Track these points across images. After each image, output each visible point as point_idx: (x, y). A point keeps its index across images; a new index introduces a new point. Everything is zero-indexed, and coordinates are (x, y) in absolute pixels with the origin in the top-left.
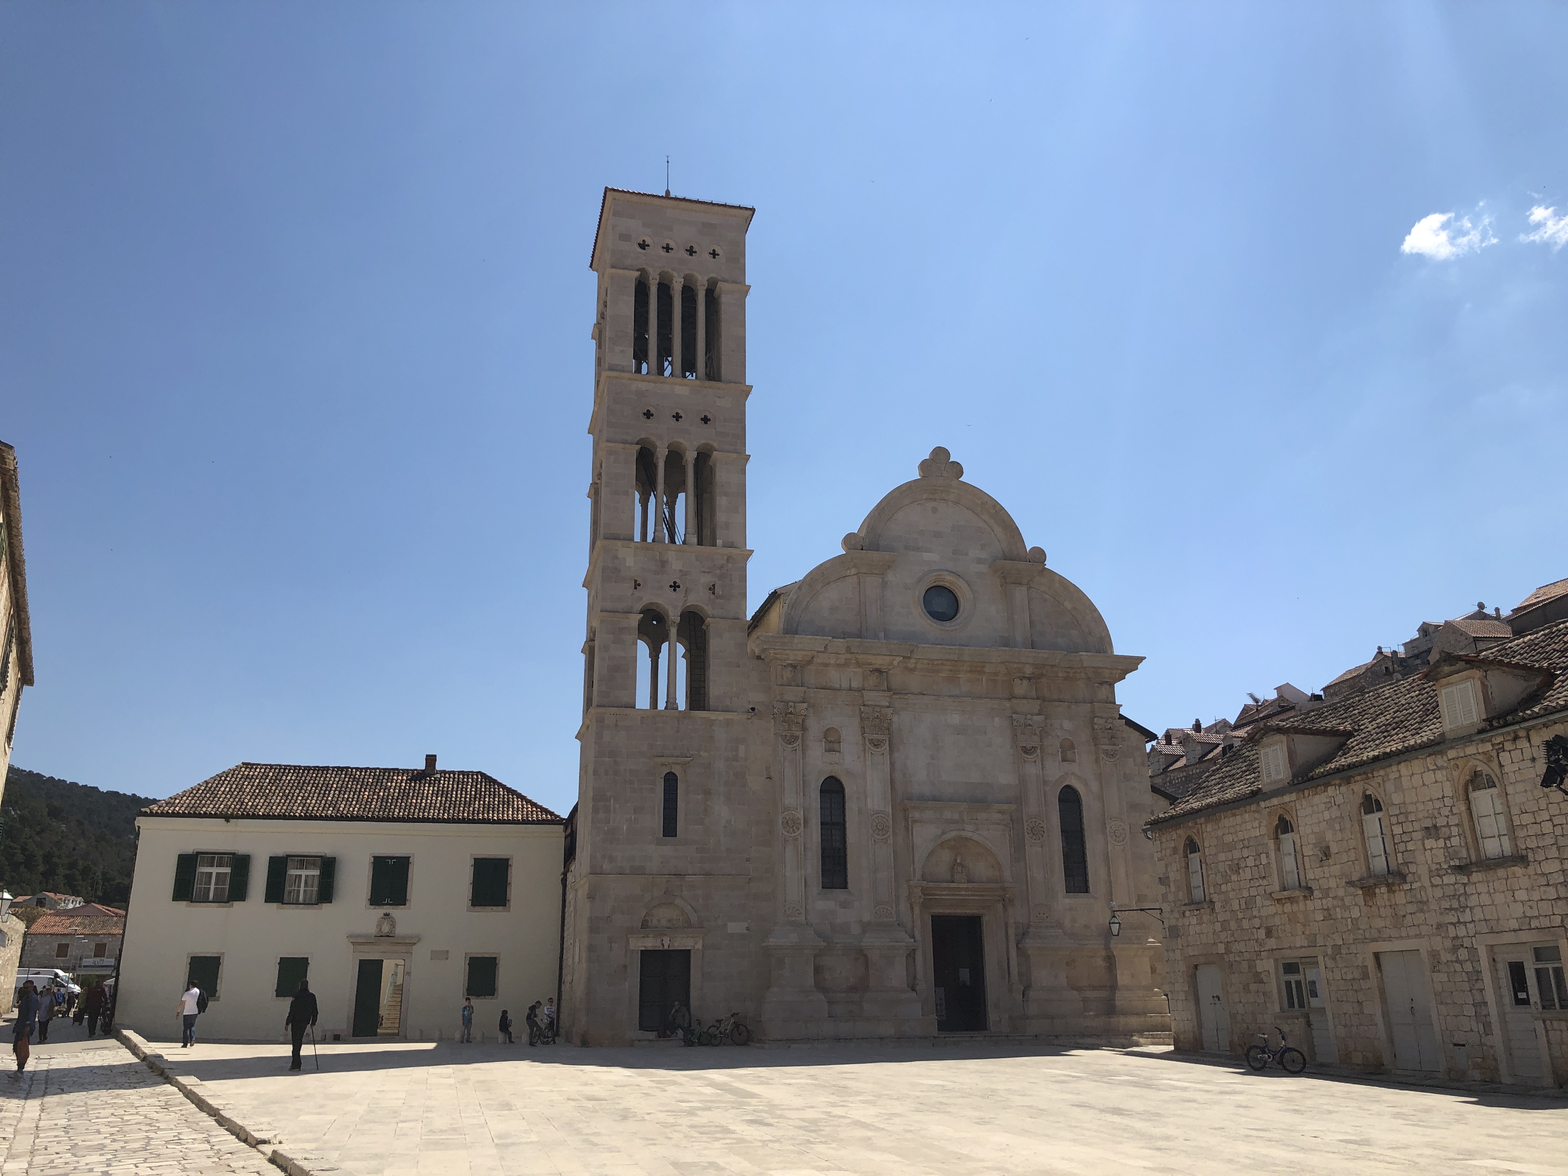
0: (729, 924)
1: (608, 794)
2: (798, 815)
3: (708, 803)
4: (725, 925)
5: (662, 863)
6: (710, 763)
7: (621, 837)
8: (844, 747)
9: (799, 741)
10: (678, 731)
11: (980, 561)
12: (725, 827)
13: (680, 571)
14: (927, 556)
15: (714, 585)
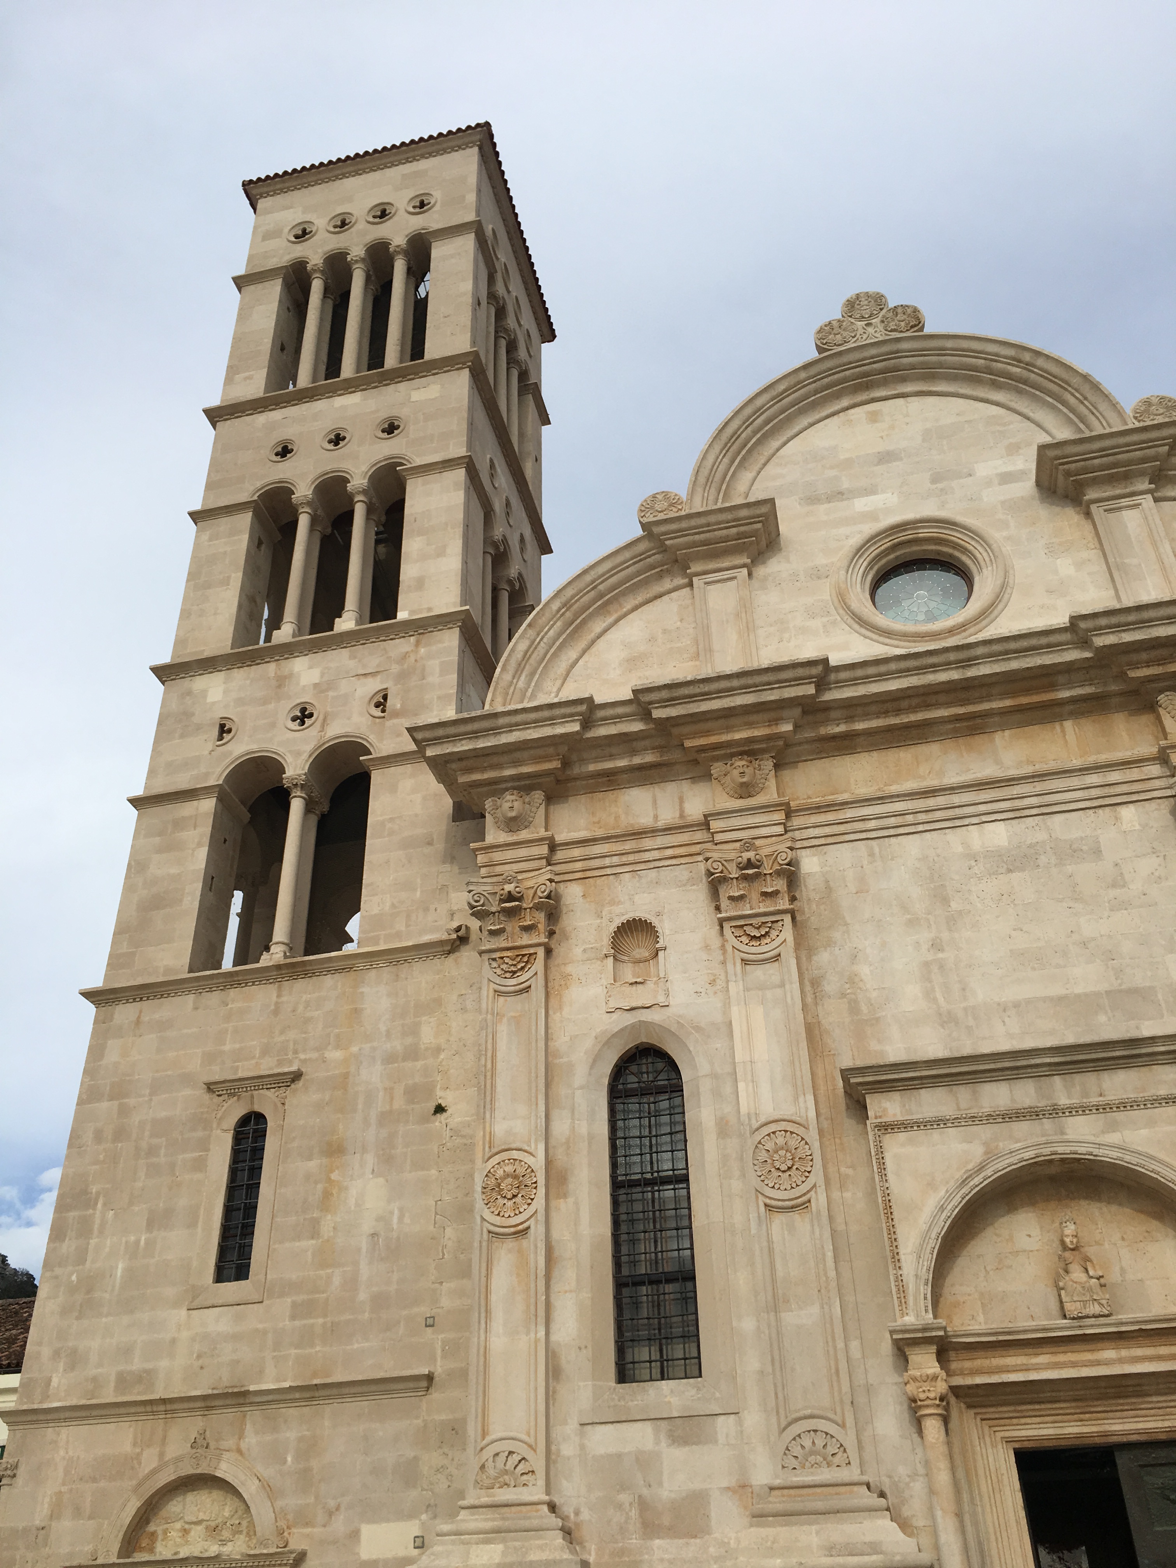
0: (367, 1531)
1: (94, 1189)
2: (530, 1160)
3: (334, 1176)
4: (355, 1535)
5: (199, 1357)
6: (346, 1076)
7: (107, 1296)
8: (668, 961)
9: (539, 964)
10: (276, 1012)
11: (1006, 478)
12: (374, 1235)
13: (316, 685)
14: (861, 504)
15: (385, 697)
